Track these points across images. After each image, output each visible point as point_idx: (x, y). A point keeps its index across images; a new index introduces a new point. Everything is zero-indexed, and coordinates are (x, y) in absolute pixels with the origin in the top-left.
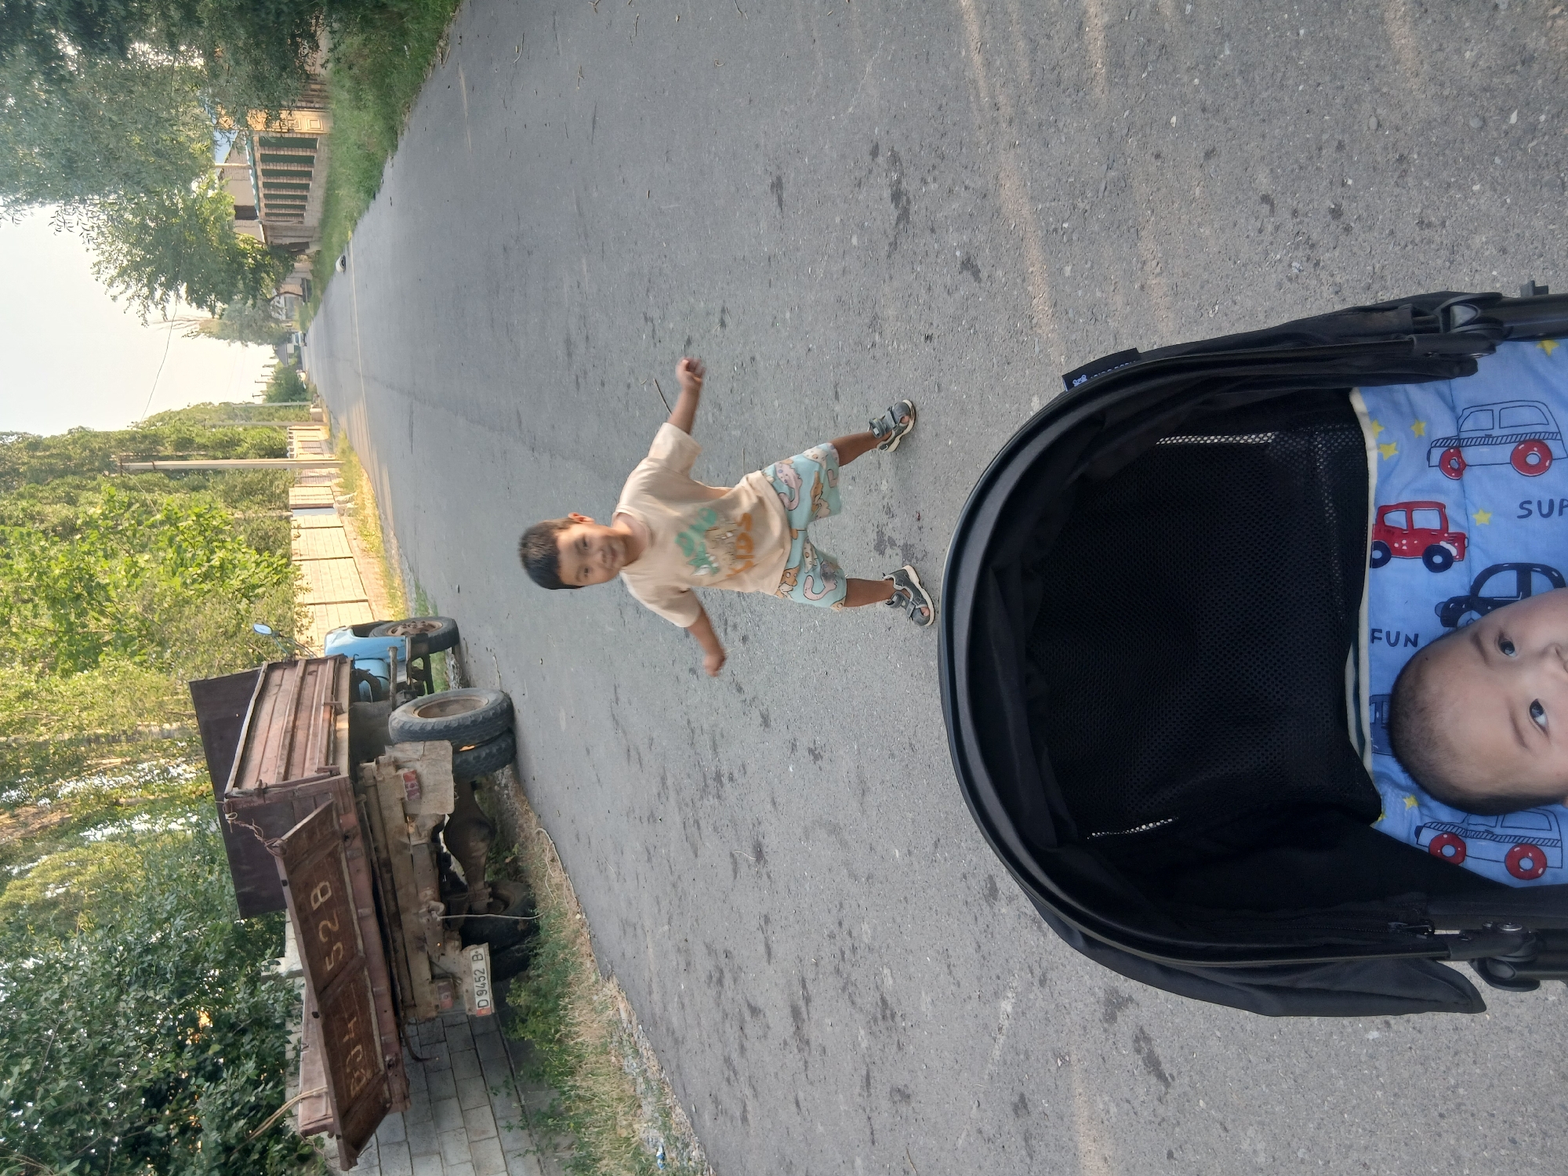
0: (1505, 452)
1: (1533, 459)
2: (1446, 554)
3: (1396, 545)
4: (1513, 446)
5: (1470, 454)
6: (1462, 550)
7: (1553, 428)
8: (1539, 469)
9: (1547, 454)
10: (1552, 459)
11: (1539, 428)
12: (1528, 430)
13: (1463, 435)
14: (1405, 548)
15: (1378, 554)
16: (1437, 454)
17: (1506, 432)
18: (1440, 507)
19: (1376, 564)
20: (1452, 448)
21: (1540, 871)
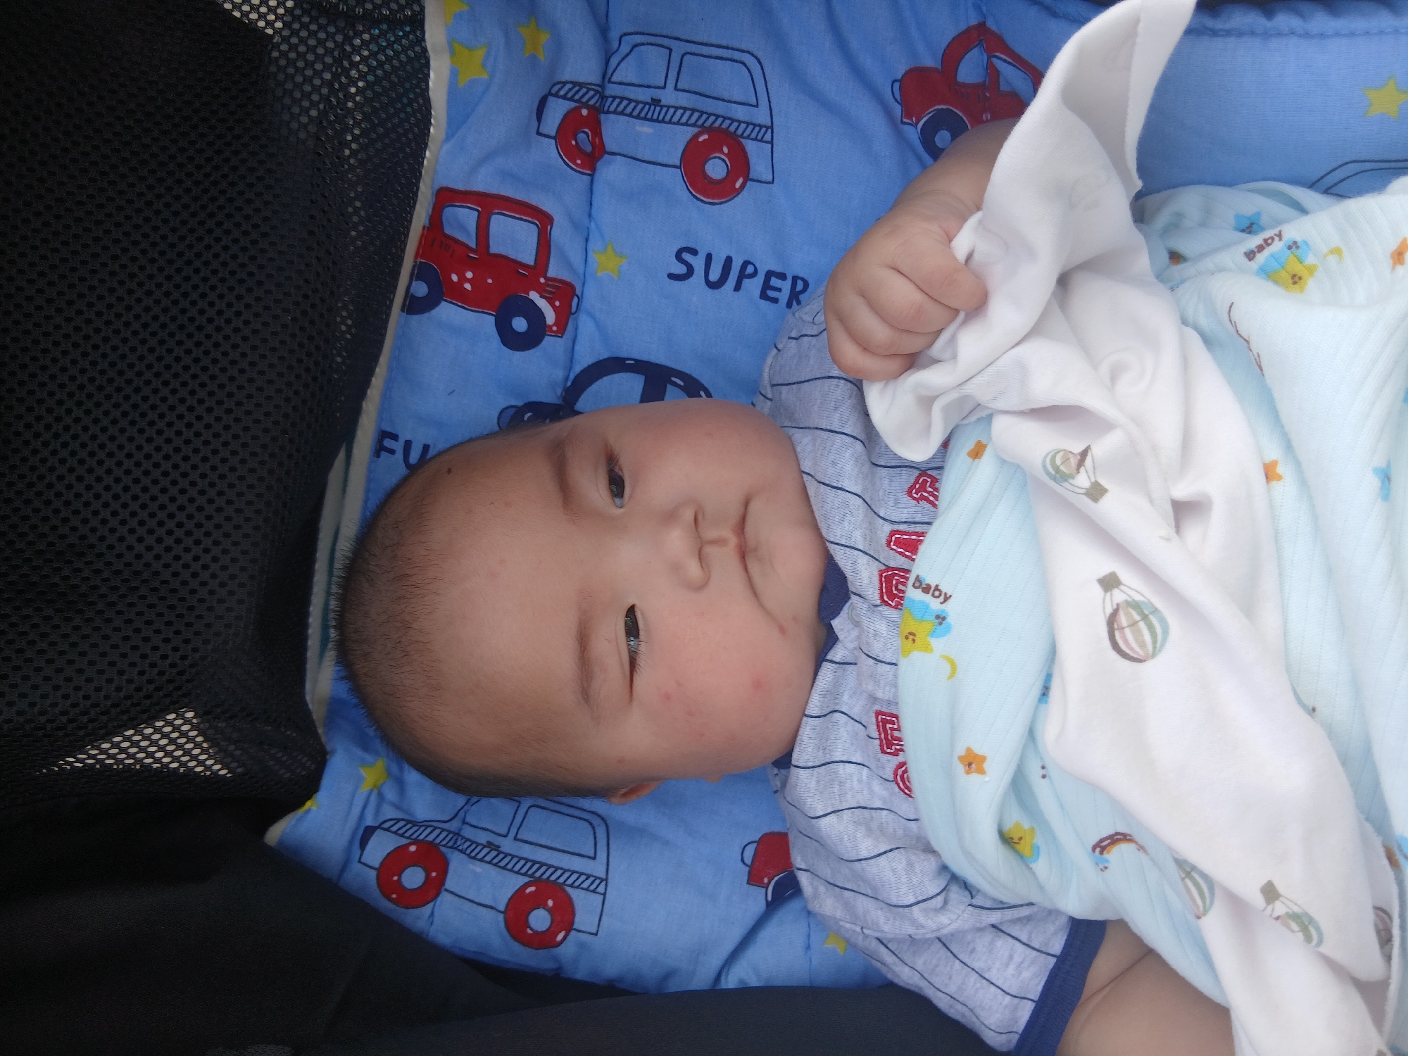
0: (674, 141)
1: (716, 169)
2: (535, 315)
3: (455, 278)
4: (690, 132)
5: (615, 130)
6: (564, 316)
7: (761, 116)
8: (721, 191)
9: (740, 165)
10: (747, 179)
11: (740, 113)
12: (720, 108)
13: (612, 90)
14: (468, 286)
15: (421, 289)
16: (557, 111)
17: (684, 100)
18: (543, 220)
19: (415, 306)
20: (586, 105)
21: (560, 937)
